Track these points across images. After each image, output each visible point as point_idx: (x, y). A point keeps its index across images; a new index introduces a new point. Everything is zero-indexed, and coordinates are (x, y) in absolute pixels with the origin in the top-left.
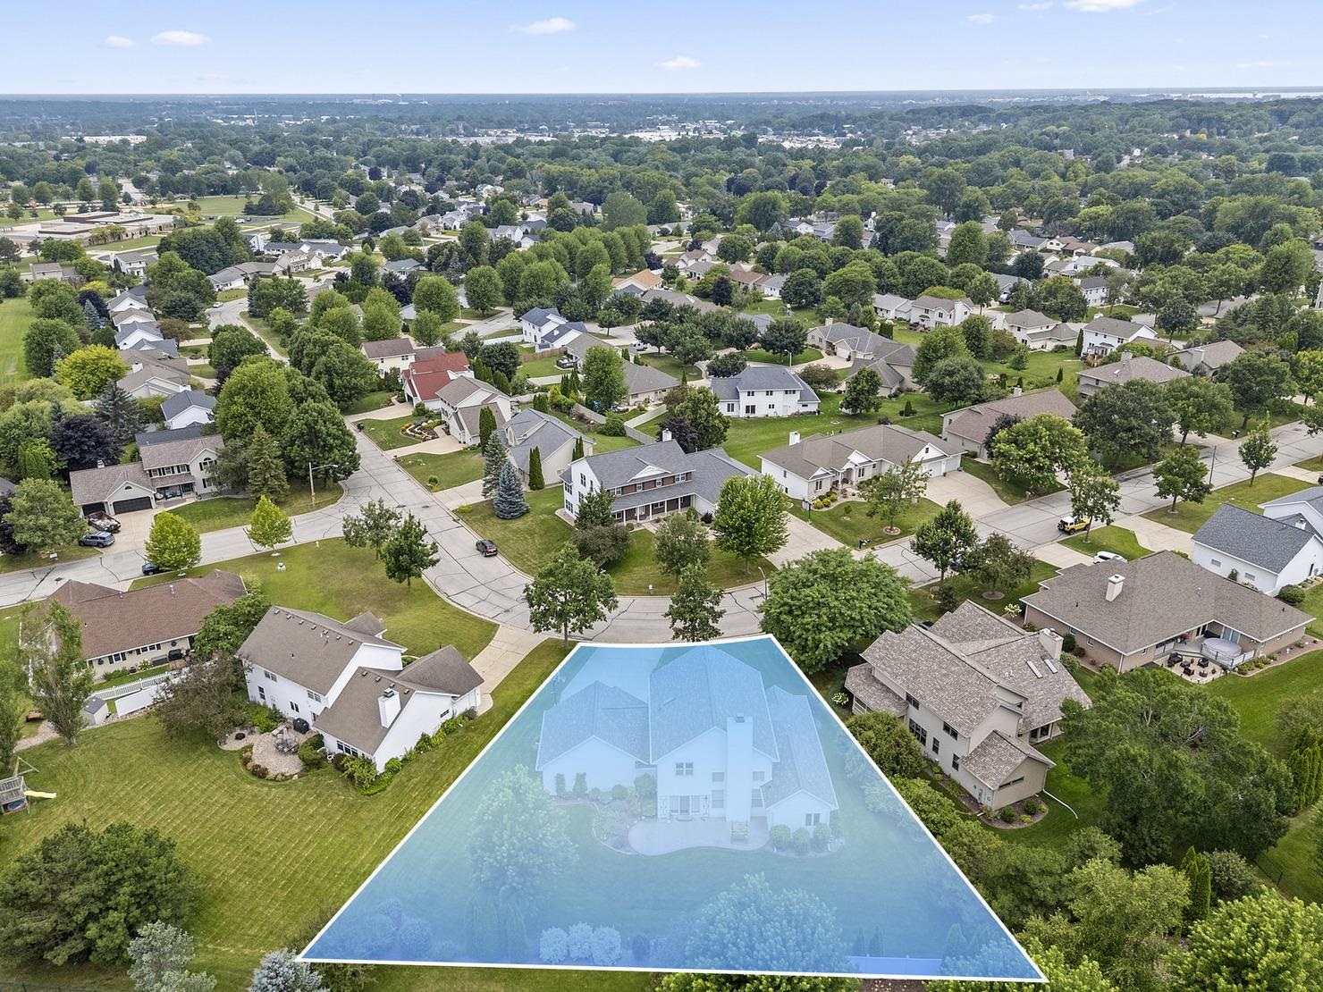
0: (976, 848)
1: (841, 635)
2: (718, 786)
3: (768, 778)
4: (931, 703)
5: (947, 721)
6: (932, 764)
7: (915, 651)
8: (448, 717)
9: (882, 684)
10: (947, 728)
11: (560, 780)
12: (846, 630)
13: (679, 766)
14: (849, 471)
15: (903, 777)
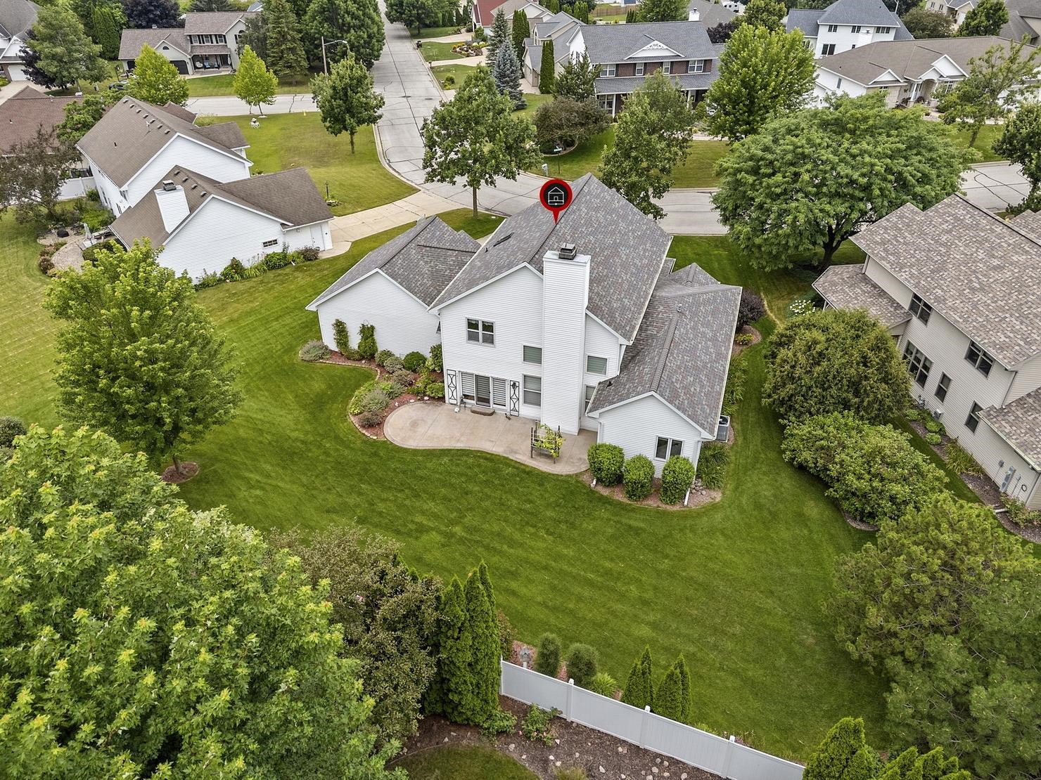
0: (970, 560)
1: (828, 207)
2: (531, 369)
3: (613, 371)
4: (955, 309)
5: (977, 340)
6: (926, 416)
7: (949, 232)
8: (277, 249)
9: (875, 286)
10: (973, 354)
11: (340, 328)
12: (838, 201)
13: (472, 325)
14: (929, 83)
15: (862, 418)
